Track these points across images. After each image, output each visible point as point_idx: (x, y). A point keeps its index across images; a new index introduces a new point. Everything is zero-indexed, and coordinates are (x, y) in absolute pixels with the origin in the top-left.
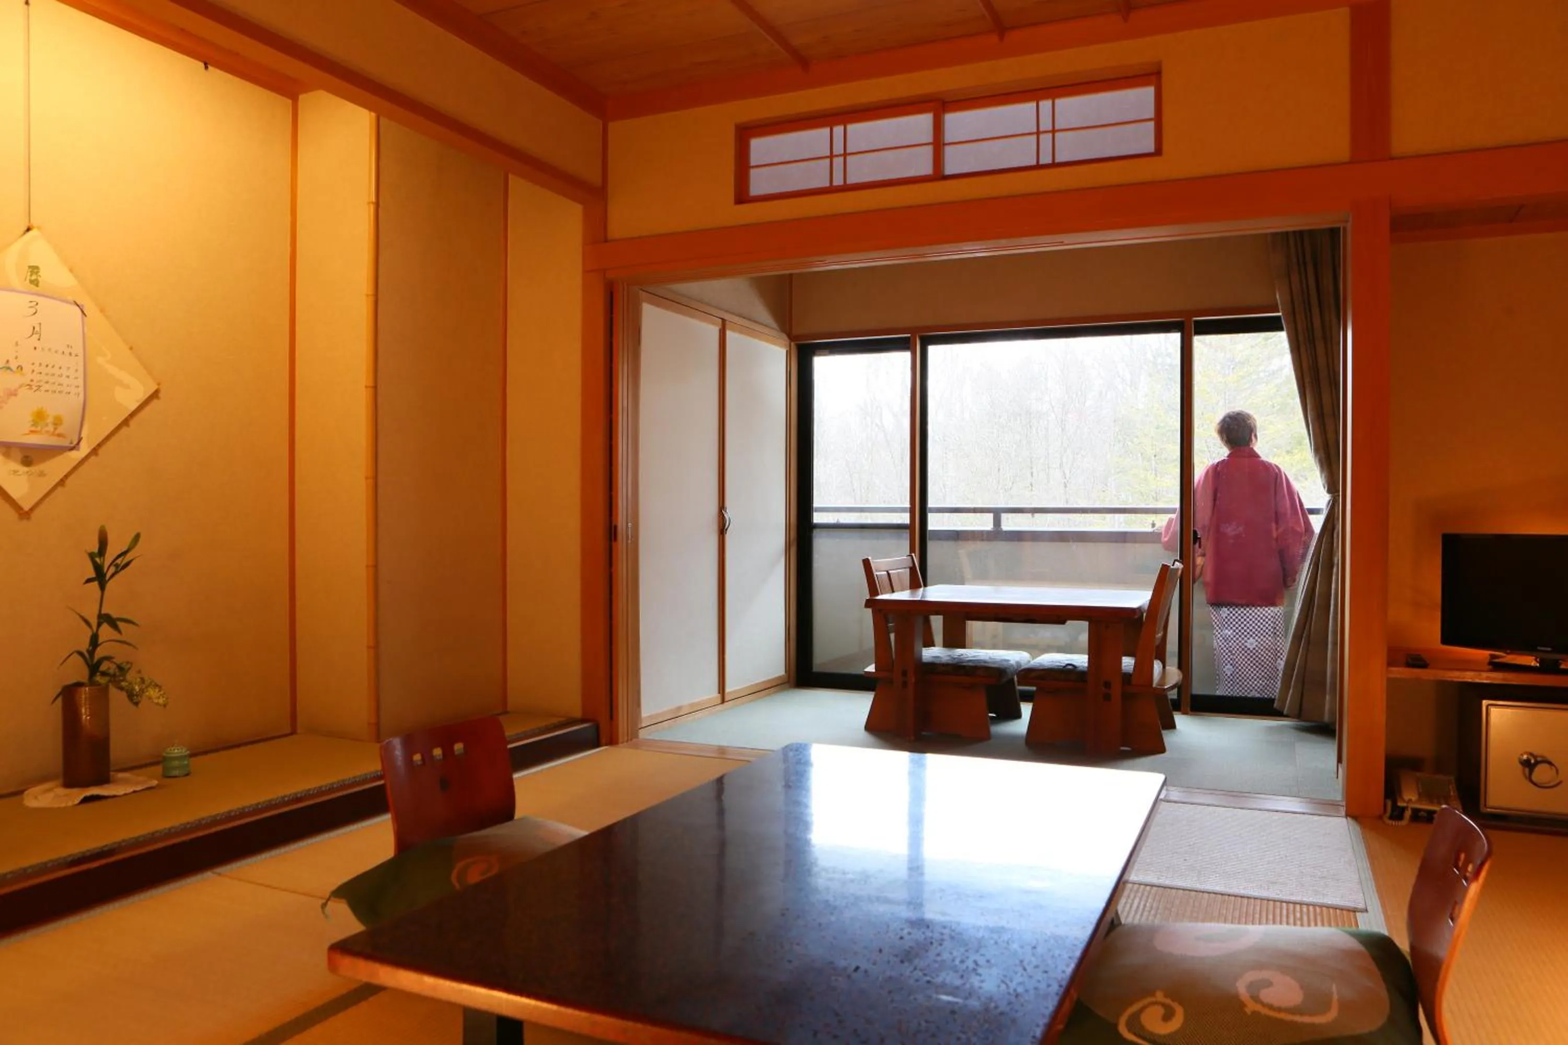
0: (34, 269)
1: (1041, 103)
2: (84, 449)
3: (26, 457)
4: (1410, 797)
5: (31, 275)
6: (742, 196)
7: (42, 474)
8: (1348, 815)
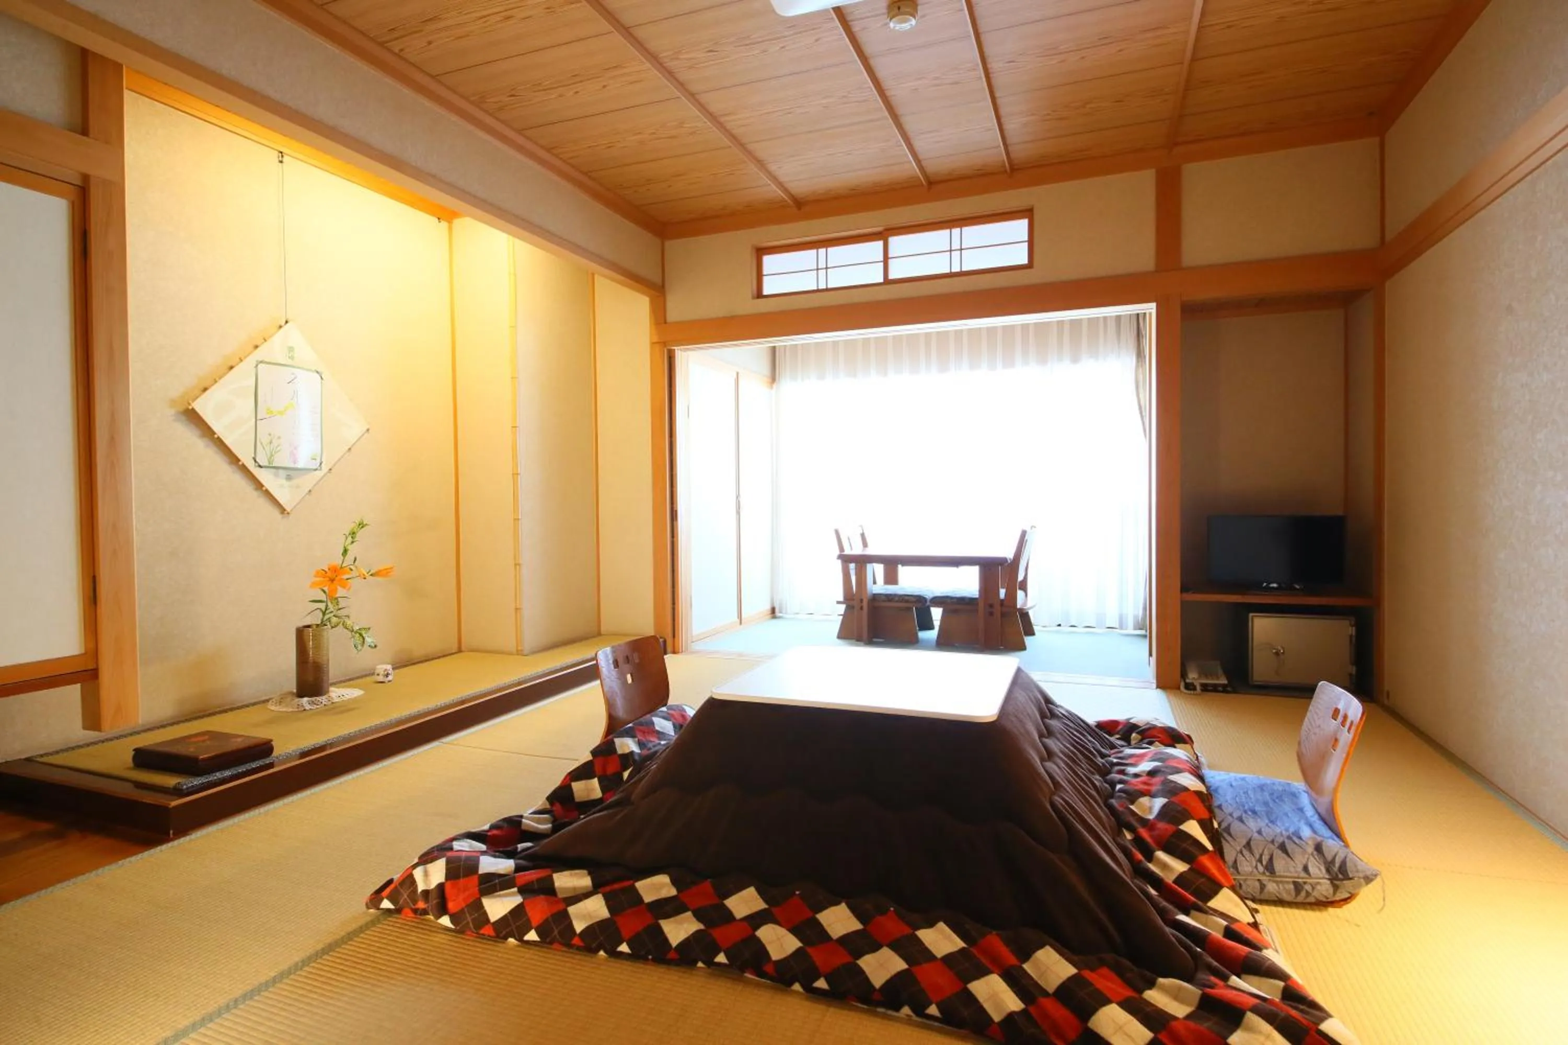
0: (291, 349)
1: (953, 230)
2: (325, 468)
3: (288, 475)
4: (1192, 676)
5: (289, 353)
6: (759, 295)
7: (298, 487)
8: (1158, 687)
